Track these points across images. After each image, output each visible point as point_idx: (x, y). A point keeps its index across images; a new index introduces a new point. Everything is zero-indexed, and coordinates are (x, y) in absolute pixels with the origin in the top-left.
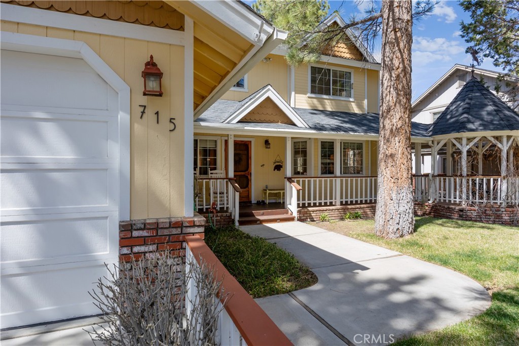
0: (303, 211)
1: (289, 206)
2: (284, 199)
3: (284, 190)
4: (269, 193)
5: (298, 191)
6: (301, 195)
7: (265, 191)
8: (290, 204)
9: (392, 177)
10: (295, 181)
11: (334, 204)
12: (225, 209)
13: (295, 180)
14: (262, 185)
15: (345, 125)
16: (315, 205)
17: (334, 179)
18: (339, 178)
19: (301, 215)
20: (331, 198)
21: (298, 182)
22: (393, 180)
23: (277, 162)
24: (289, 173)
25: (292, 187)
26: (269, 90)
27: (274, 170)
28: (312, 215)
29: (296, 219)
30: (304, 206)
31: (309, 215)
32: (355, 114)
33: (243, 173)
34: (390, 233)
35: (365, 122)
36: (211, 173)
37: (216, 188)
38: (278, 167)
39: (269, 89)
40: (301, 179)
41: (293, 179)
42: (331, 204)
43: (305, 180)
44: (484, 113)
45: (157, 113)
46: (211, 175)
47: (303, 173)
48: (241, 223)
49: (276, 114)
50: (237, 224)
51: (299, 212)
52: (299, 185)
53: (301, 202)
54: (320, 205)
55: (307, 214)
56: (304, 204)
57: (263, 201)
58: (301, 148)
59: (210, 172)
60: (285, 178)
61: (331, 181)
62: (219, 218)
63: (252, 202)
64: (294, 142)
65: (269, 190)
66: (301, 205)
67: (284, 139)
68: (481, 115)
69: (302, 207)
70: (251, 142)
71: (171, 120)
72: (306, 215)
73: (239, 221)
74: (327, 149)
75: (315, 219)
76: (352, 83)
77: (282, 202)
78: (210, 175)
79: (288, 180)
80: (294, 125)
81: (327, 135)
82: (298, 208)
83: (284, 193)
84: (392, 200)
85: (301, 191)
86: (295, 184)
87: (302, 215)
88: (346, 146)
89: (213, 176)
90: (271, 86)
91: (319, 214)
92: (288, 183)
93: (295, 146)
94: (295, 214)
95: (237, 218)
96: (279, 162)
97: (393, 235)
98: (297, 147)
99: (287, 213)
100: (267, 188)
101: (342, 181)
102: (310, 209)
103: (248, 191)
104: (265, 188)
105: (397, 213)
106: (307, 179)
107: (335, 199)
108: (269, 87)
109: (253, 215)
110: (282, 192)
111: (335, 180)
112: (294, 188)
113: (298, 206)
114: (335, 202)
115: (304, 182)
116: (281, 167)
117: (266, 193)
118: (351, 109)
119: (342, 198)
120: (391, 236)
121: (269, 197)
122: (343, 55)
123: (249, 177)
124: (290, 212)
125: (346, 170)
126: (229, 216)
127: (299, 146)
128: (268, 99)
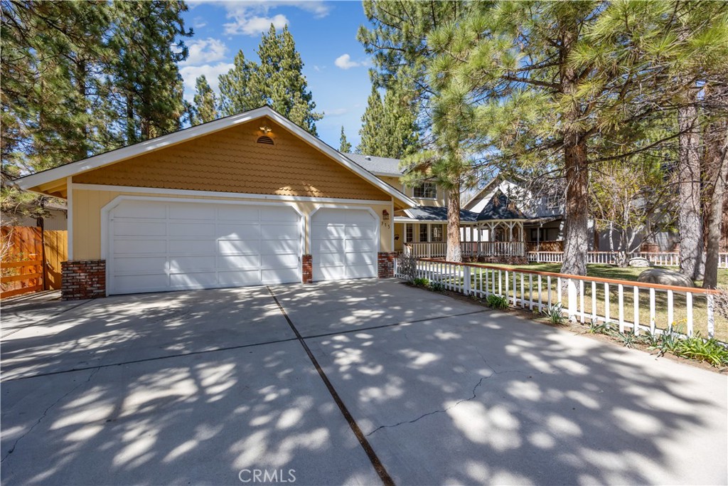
10: (409, 245)
15: (431, 216)
18: (430, 244)
20: (426, 254)
24: (405, 241)
32: (437, 208)
35: (442, 213)
40: (411, 244)
41: (407, 244)
44: (500, 210)
45: (385, 224)
47: (412, 241)
52: (411, 247)
58: (410, 227)
61: (426, 245)
71: (389, 225)
74: (424, 227)
80: (408, 217)
81: (423, 222)
85: (411, 250)
88: (433, 226)
92: (405, 246)
107: (428, 254)
111: (428, 244)
115: (413, 245)
118: (435, 205)
119: (431, 254)
125: (433, 239)
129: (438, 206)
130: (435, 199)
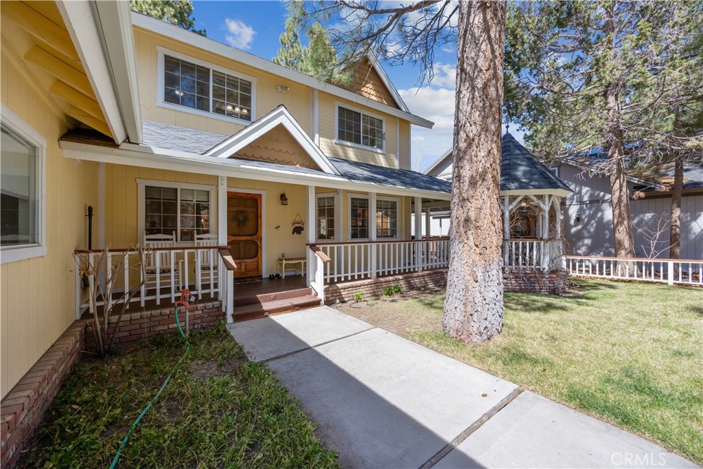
0: (331, 289)
1: (312, 284)
2: (305, 270)
3: (305, 258)
4: (286, 264)
5: (325, 264)
6: (329, 267)
7: (281, 262)
8: (314, 281)
9: (477, 246)
10: (321, 249)
11: (369, 276)
12: (212, 296)
13: (321, 247)
14: (276, 254)
16: (346, 280)
17: (369, 244)
18: (375, 244)
19: (328, 295)
20: (366, 269)
21: (325, 251)
22: (478, 251)
23: (297, 223)
24: (312, 238)
25: (316, 258)
26: (282, 113)
27: (293, 233)
28: (342, 293)
29: (322, 302)
30: (332, 282)
31: (339, 294)
33: (249, 238)
34: (473, 334)
36: (198, 239)
37: (205, 261)
38: (298, 230)
39: (282, 111)
40: (328, 246)
41: (318, 246)
42: (366, 277)
43: (333, 247)
46: (199, 241)
47: (329, 237)
48: (237, 318)
49: (294, 153)
50: (230, 319)
51: (326, 291)
52: (326, 254)
53: (329, 277)
54: (353, 279)
55: (336, 292)
56: (332, 279)
57: (278, 276)
58: (326, 206)
59: (196, 236)
60: (307, 244)
61: (366, 248)
62: (200, 312)
63: (263, 277)
64: (318, 199)
65: (286, 260)
66: (328, 281)
67: (305, 188)
68: (515, 175)
69: (330, 283)
70: (261, 195)
72: (335, 295)
73: (233, 315)
74: (359, 207)
75: (346, 299)
76: (384, 132)
77: (303, 275)
78: (196, 241)
79: (310, 247)
80: (320, 170)
82: (325, 284)
83: (305, 263)
84: (477, 282)
85: (328, 263)
86: (321, 253)
87: (330, 295)
89: (202, 243)
90: (286, 109)
91: (352, 292)
92: (311, 252)
93: (319, 203)
94: (321, 296)
95: (230, 310)
96: (299, 223)
97: (478, 337)
98: (322, 204)
99: (310, 293)
100: (283, 256)
101: (378, 246)
102: (339, 285)
103: (258, 261)
104: (281, 258)
105: (484, 302)
106: (336, 246)
107: (371, 270)
108: (283, 109)
109: (257, 302)
110: (302, 262)
111: (371, 246)
112: (319, 259)
113: (325, 283)
114: (371, 273)
115: (332, 249)
116: (302, 229)
117: (281, 264)
118: (378, 161)
119: (378, 268)
120: (476, 338)
121: (285, 268)
123: (259, 243)
124: (313, 292)
126: (218, 308)
127: (324, 203)
128: (281, 127)
129: (384, 166)
130: (379, 151)
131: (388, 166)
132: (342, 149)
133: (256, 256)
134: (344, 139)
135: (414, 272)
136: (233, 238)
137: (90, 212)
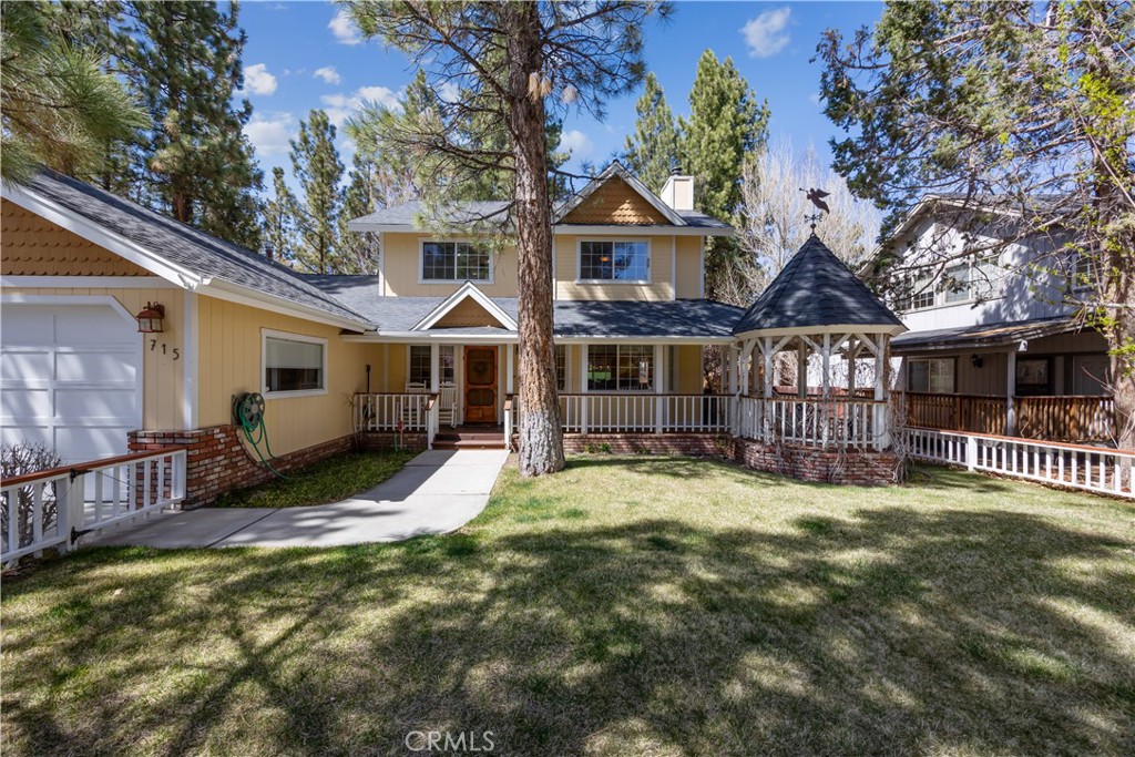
29: (507, 447)
33: (487, 387)
39: (469, 286)
45: (164, 346)
49: (485, 316)
50: (430, 447)
70: (497, 347)
71: (175, 351)
76: (648, 258)
80: (505, 328)
94: (507, 441)
95: (431, 440)
103: (494, 409)
107: (579, 424)
108: (469, 283)
114: (580, 428)
119: (589, 423)
122: (627, 219)
123: (495, 391)
129: (650, 299)
130: (641, 282)
131: (656, 300)
132: (587, 289)
133: (493, 403)
134: (588, 278)
135: (654, 432)
136: (471, 387)
137: (368, 368)
